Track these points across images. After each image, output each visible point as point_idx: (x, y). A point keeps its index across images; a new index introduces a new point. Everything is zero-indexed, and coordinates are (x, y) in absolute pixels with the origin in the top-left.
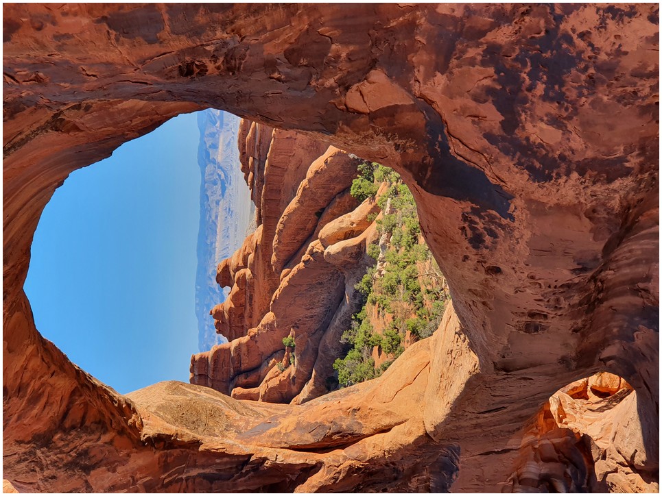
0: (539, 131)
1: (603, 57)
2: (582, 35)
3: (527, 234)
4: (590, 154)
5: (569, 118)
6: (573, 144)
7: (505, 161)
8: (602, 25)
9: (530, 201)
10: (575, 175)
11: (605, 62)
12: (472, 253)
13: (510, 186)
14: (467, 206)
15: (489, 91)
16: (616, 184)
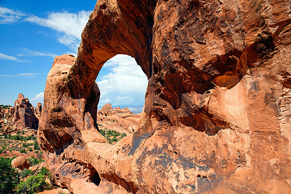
14: (131, 145)
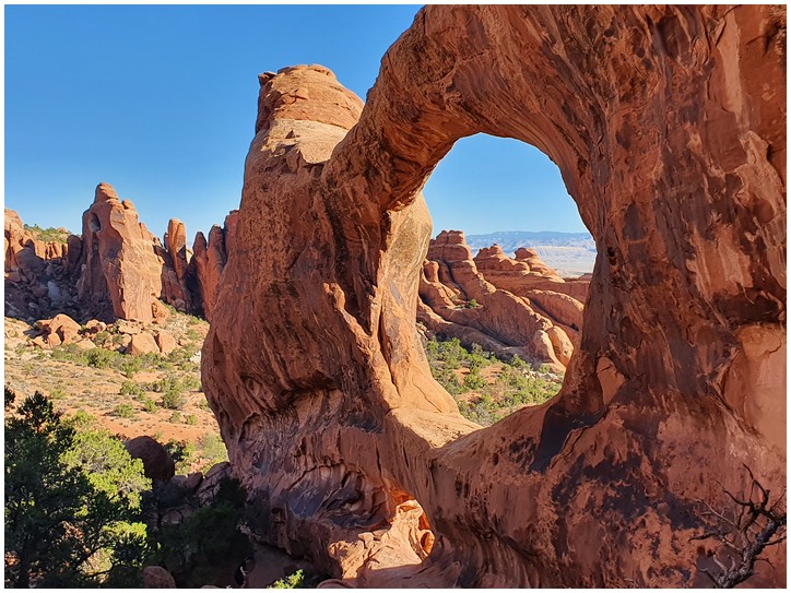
0: (585, 492)
1: (629, 536)
2: (643, 522)
3: (518, 484)
4: (570, 528)
5: (592, 513)
6: (576, 515)
7: (566, 469)
8: (648, 536)
9: (539, 485)
10: (556, 517)
11: (626, 538)
12: (507, 444)
13: (549, 472)
15: (612, 457)
16: (551, 547)
